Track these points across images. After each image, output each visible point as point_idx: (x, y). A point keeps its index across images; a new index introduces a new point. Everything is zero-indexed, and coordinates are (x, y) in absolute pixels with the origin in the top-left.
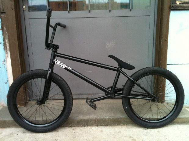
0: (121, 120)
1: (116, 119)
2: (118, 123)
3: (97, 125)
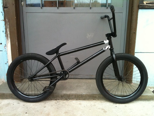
1: (92, 95)
3: (77, 99)
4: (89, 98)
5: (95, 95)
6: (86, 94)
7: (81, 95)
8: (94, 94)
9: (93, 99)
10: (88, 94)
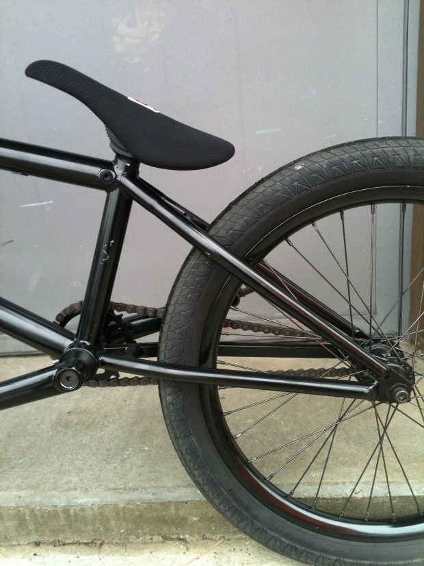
0: (181, 513)
1: (150, 506)
2: (165, 530)
3: (35, 538)
4: (130, 532)
5: (172, 510)
6: (101, 508)
7: (66, 510)
8: (166, 505)
9: (166, 538)
10: (116, 506)
